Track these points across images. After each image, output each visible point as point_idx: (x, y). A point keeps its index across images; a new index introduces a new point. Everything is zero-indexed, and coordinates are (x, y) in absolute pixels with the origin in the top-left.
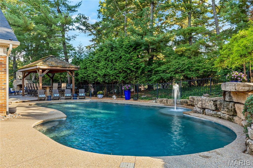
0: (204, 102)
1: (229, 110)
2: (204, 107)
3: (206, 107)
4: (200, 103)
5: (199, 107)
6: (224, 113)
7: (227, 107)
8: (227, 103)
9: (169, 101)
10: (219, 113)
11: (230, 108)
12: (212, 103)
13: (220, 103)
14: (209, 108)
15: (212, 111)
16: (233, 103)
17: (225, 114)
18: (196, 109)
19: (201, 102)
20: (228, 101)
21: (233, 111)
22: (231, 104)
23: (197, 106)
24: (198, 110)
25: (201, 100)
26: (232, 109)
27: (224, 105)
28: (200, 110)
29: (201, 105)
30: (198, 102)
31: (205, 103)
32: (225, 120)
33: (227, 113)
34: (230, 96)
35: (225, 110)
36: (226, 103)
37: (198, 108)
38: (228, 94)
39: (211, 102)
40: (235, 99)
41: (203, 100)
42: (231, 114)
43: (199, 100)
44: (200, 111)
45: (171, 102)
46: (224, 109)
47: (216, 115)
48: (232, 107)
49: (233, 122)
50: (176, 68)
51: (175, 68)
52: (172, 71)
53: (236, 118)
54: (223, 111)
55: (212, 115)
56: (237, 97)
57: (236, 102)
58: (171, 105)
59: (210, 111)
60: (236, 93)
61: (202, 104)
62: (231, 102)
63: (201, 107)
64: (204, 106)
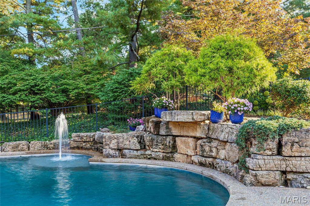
0: (121, 140)
1: (166, 147)
2: (121, 147)
3: (125, 147)
4: (114, 141)
5: (113, 148)
6: (158, 151)
7: (163, 143)
8: (164, 138)
9: (33, 144)
10: (148, 152)
11: (168, 144)
12: (135, 140)
13: (152, 139)
14: (129, 148)
15: (135, 152)
16: (172, 137)
17: (159, 153)
18: (107, 152)
19: (116, 140)
20: (165, 134)
21: (171, 147)
22: (169, 139)
23: (109, 147)
24: (112, 152)
25: (116, 137)
26: (170, 144)
27: (158, 141)
28: (114, 152)
29: (116, 144)
30: (111, 141)
31: (123, 141)
32: (159, 160)
33: (162, 151)
34: (167, 128)
35: (160, 147)
36: (160, 138)
37: (110, 150)
38: (165, 126)
39: (135, 138)
40: (175, 132)
41: (120, 138)
42: (169, 151)
43: (112, 138)
44: (115, 155)
45: (36, 147)
46: (157, 146)
47: (142, 156)
48: (170, 142)
49: (172, 161)
50: (30, 86)
51: (27, 85)
52: (20, 90)
53: (177, 156)
54: (156, 148)
55: (136, 157)
56: (180, 129)
57: (178, 135)
58: (41, 152)
59: (133, 152)
60: (179, 124)
61: (118, 143)
62: (168, 135)
63: (117, 148)
64: (121, 145)
